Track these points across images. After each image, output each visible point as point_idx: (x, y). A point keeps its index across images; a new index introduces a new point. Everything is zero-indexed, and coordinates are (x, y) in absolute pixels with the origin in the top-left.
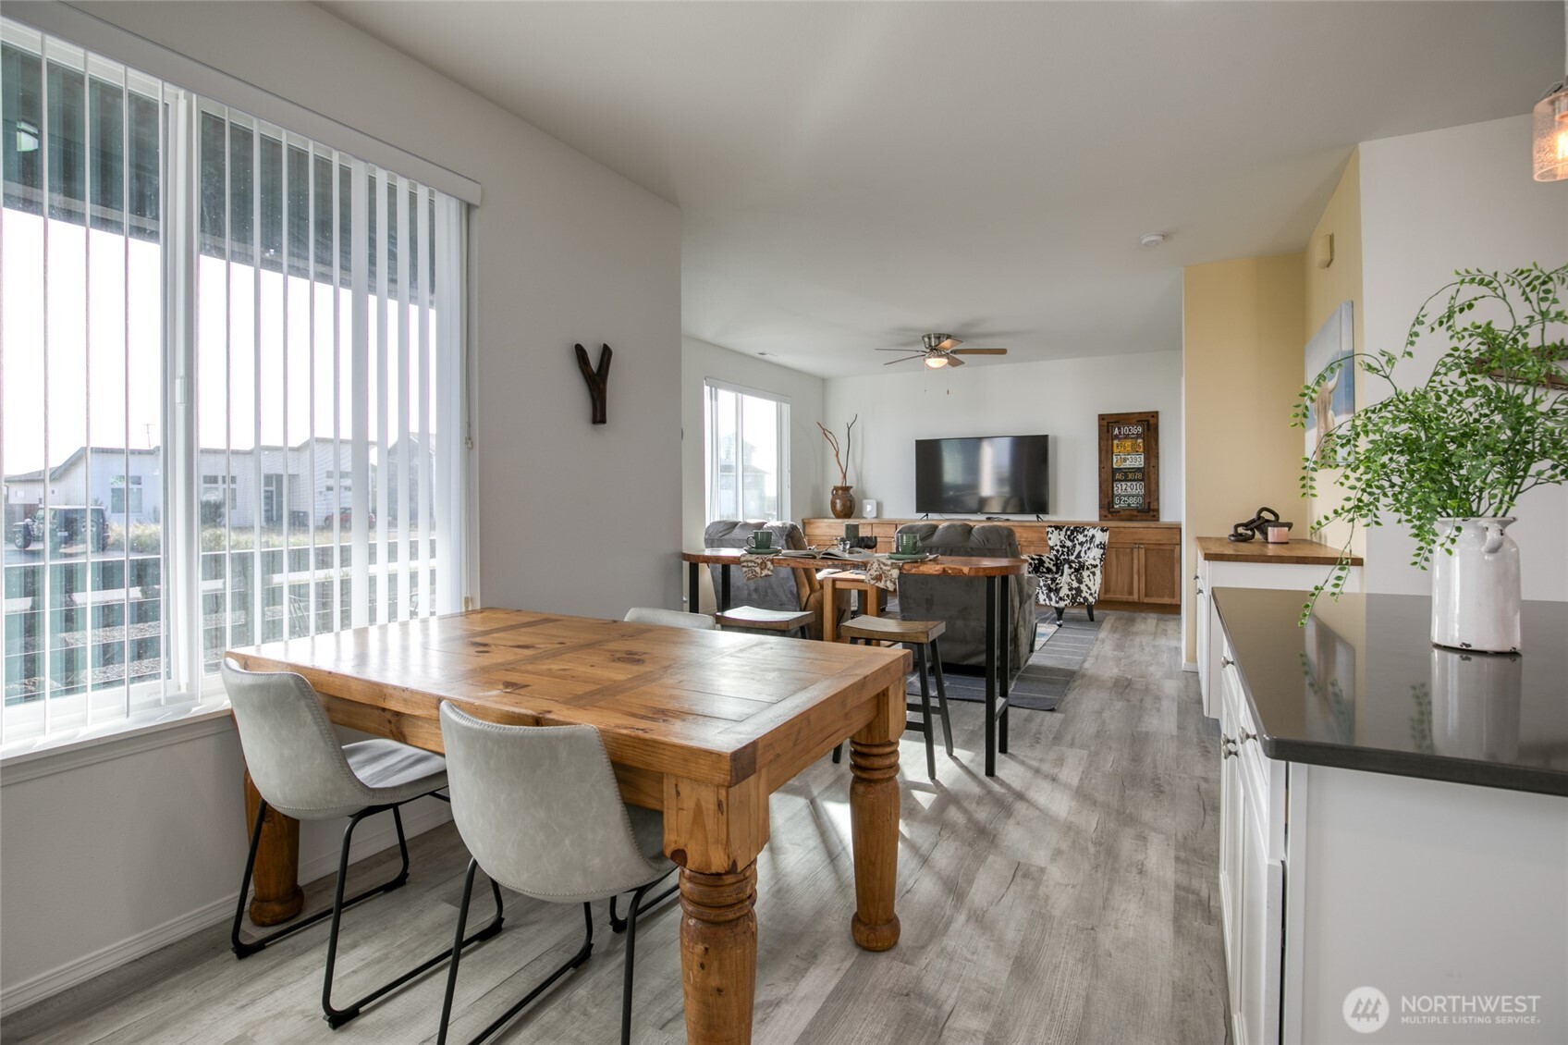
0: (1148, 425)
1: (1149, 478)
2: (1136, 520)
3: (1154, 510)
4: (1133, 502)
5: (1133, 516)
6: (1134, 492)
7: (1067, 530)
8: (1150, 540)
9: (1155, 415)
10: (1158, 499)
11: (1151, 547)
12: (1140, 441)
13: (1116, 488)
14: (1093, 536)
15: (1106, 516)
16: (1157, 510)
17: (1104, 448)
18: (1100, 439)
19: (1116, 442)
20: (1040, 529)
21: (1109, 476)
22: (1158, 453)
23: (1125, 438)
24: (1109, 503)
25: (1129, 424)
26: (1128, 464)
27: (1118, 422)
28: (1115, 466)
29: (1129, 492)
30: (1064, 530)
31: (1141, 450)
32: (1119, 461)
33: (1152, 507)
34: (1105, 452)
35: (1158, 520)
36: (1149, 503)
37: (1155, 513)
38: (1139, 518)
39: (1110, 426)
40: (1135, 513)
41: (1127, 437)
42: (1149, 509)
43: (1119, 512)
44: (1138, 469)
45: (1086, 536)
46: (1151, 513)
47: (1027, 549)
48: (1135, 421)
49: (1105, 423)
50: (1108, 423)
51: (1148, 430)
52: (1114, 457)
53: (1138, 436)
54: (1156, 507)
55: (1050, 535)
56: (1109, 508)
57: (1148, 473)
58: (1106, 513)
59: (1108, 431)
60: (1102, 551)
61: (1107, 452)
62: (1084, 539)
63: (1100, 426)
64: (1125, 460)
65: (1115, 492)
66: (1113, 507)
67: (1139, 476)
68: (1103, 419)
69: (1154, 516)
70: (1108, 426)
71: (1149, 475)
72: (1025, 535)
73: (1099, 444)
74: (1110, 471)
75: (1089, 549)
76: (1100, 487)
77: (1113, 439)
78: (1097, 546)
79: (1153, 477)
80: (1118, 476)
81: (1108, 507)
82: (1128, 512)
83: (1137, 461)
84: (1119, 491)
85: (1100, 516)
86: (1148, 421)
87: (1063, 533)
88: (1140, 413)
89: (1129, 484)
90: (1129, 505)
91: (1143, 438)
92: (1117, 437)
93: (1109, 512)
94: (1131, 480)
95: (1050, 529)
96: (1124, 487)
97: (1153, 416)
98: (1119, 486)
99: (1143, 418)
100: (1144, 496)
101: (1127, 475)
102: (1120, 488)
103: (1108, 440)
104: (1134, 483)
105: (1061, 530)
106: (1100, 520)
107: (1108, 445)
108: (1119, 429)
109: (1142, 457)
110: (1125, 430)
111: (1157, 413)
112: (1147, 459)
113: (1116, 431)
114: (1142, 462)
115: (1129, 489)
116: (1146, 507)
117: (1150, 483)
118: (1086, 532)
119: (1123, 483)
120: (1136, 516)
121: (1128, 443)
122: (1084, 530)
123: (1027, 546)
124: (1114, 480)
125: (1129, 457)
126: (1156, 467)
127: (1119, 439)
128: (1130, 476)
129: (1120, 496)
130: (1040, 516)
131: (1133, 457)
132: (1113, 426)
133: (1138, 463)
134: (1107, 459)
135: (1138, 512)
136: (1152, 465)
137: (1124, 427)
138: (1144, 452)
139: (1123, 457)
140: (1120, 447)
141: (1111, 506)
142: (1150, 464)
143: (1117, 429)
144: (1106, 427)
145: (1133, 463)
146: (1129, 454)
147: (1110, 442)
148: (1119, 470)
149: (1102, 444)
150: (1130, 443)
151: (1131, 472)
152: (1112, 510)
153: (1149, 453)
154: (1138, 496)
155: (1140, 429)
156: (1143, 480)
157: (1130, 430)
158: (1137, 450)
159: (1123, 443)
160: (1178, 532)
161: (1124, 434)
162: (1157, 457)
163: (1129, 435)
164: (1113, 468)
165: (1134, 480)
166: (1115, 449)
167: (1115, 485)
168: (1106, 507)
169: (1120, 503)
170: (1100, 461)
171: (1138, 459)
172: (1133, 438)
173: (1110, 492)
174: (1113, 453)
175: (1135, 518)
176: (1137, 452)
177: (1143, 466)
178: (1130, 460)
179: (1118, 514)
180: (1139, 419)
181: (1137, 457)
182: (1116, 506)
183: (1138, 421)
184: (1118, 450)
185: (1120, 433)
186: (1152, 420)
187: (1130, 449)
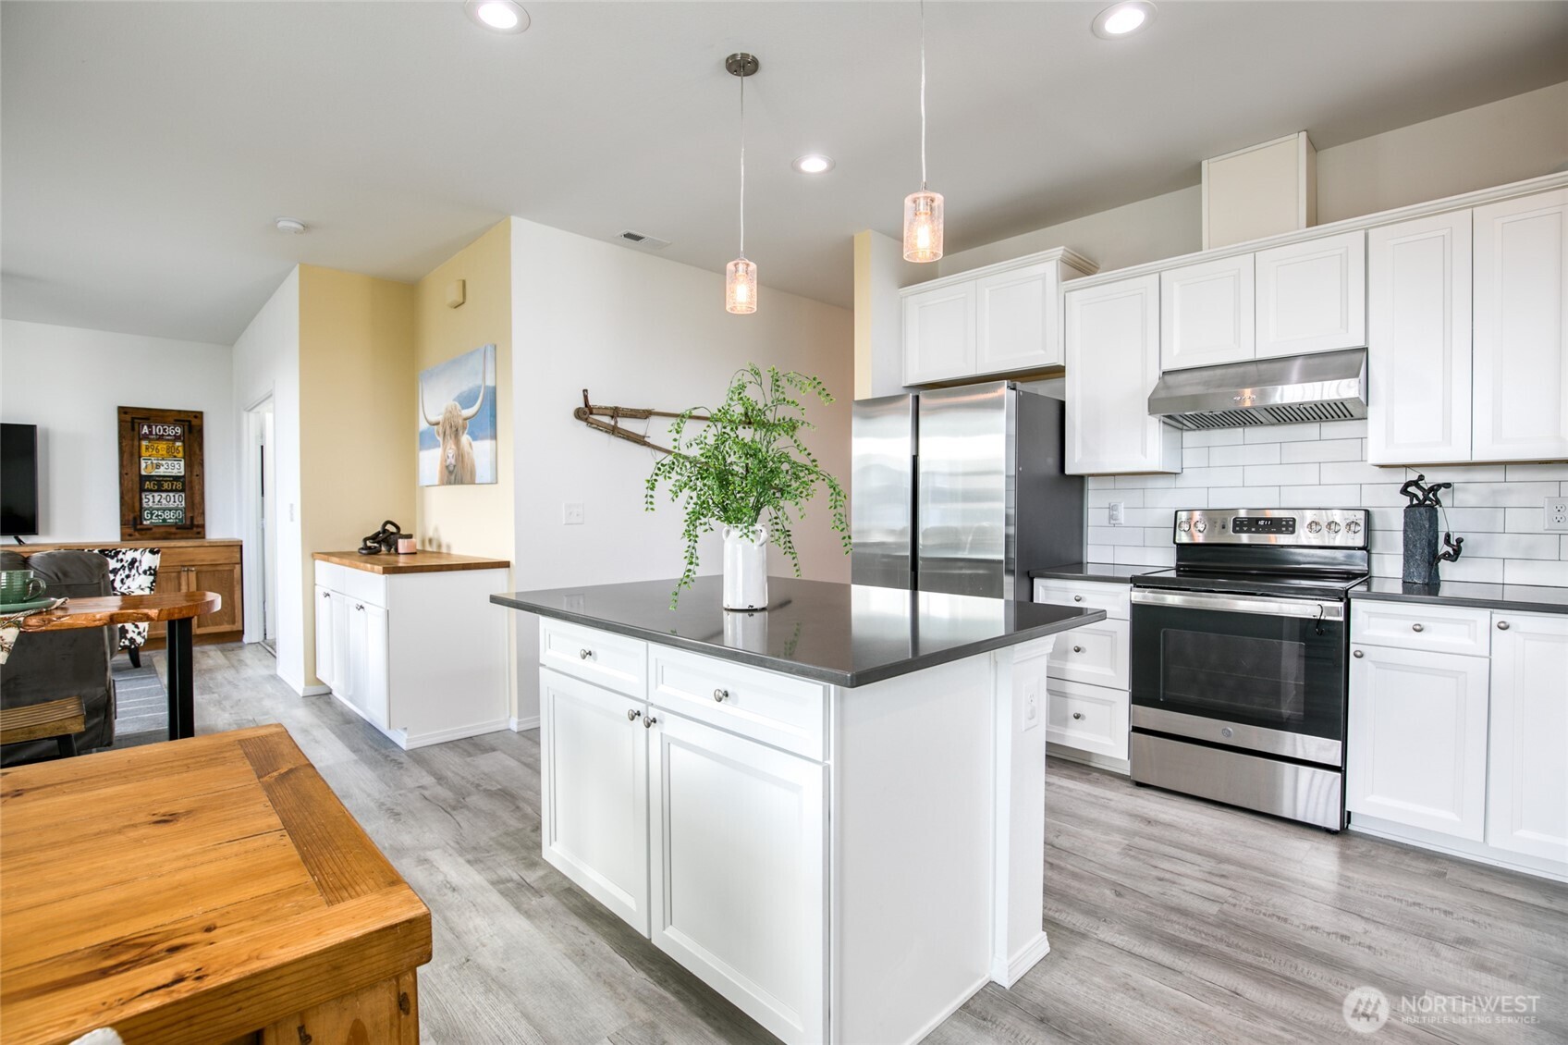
0: (190, 428)
1: (191, 488)
2: (175, 539)
3: (198, 526)
4: (171, 517)
5: (171, 533)
6: (171, 505)
8: (203, 560)
9: (200, 415)
10: (203, 513)
11: (204, 568)
12: (178, 444)
13: (145, 500)
14: (134, 561)
15: (130, 535)
16: (203, 526)
17: (127, 449)
18: (122, 437)
19: (144, 443)
21: (134, 486)
22: (202, 460)
23: (158, 439)
24: (135, 519)
25: (163, 422)
26: (162, 471)
27: (147, 419)
28: (143, 473)
29: (163, 505)
31: (181, 455)
32: (150, 467)
33: (196, 523)
34: (129, 454)
35: (204, 538)
36: (192, 518)
37: (199, 530)
38: (177, 536)
39: (134, 423)
40: (174, 530)
41: (160, 438)
42: (192, 526)
43: (151, 529)
44: (176, 478)
45: (122, 560)
46: (195, 529)
48: (171, 419)
49: (128, 418)
50: (133, 419)
51: (190, 432)
52: (143, 462)
53: (177, 438)
54: (200, 523)
56: (135, 525)
57: (191, 482)
58: (131, 531)
59: (133, 429)
60: (152, 578)
61: (132, 455)
62: (119, 565)
63: (121, 422)
64: (158, 466)
65: (145, 505)
66: (141, 523)
67: (179, 485)
68: (126, 413)
69: (199, 533)
71: (191, 485)
73: (120, 442)
74: (138, 479)
75: (128, 576)
76: (122, 498)
77: (140, 440)
78: (145, 572)
79: (197, 487)
80: (147, 485)
81: (133, 524)
82: (162, 530)
83: (175, 468)
84: (151, 503)
85: (122, 534)
86: (190, 422)
88: (179, 411)
89: (164, 495)
90: (164, 520)
91: (183, 442)
92: (146, 437)
93: (136, 530)
94: (166, 491)
96: (157, 499)
97: (196, 417)
98: (150, 497)
99: (182, 417)
100: (185, 510)
101: (160, 484)
103: (133, 440)
104: (171, 494)
106: (122, 540)
107: (133, 446)
108: (150, 427)
109: (182, 463)
110: (158, 429)
111: (201, 413)
112: (189, 466)
113: (145, 430)
114: (182, 470)
115: (164, 501)
116: (188, 523)
117: (192, 494)
118: (120, 556)
119: (156, 494)
120: (175, 534)
121: (162, 446)
122: (117, 553)
124: (142, 491)
125: (164, 462)
126: (201, 476)
127: (150, 440)
128: (166, 486)
129: (151, 510)
130: (21, 537)
131: (170, 462)
132: (139, 424)
133: (175, 471)
134: (132, 464)
135: (177, 528)
136: (195, 474)
137: (156, 426)
138: (184, 458)
139: (155, 462)
140: (150, 450)
141: (138, 522)
142: (191, 472)
143: (145, 427)
144: (130, 424)
145: (170, 470)
146: (163, 459)
147: (136, 443)
148: (149, 478)
149: (124, 444)
150: (165, 446)
151: (166, 481)
152: (139, 527)
153: (191, 459)
154: (176, 510)
155: (179, 431)
156: (183, 490)
157: (164, 430)
158: (175, 454)
159: (156, 445)
160: (238, 549)
161: (156, 434)
162: (202, 464)
163: (163, 435)
164: (141, 476)
165: (171, 491)
166: (143, 452)
167: (143, 496)
168: (131, 523)
169: (151, 518)
170: (122, 466)
171: (177, 466)
172: (168, 440)
173: (137, 504)
174: (140, 457)
175: (173, 536)
176: (175, 457)
177: (183, 474)
178: (165, 466)
179: (148, 532)
180: (178, 418)
181: (176, 462)
182: (145, 523)
183: (176, 420)
184: (148, 454)
185: (151, 432)
186: (195, 422)
187: (164, 452)
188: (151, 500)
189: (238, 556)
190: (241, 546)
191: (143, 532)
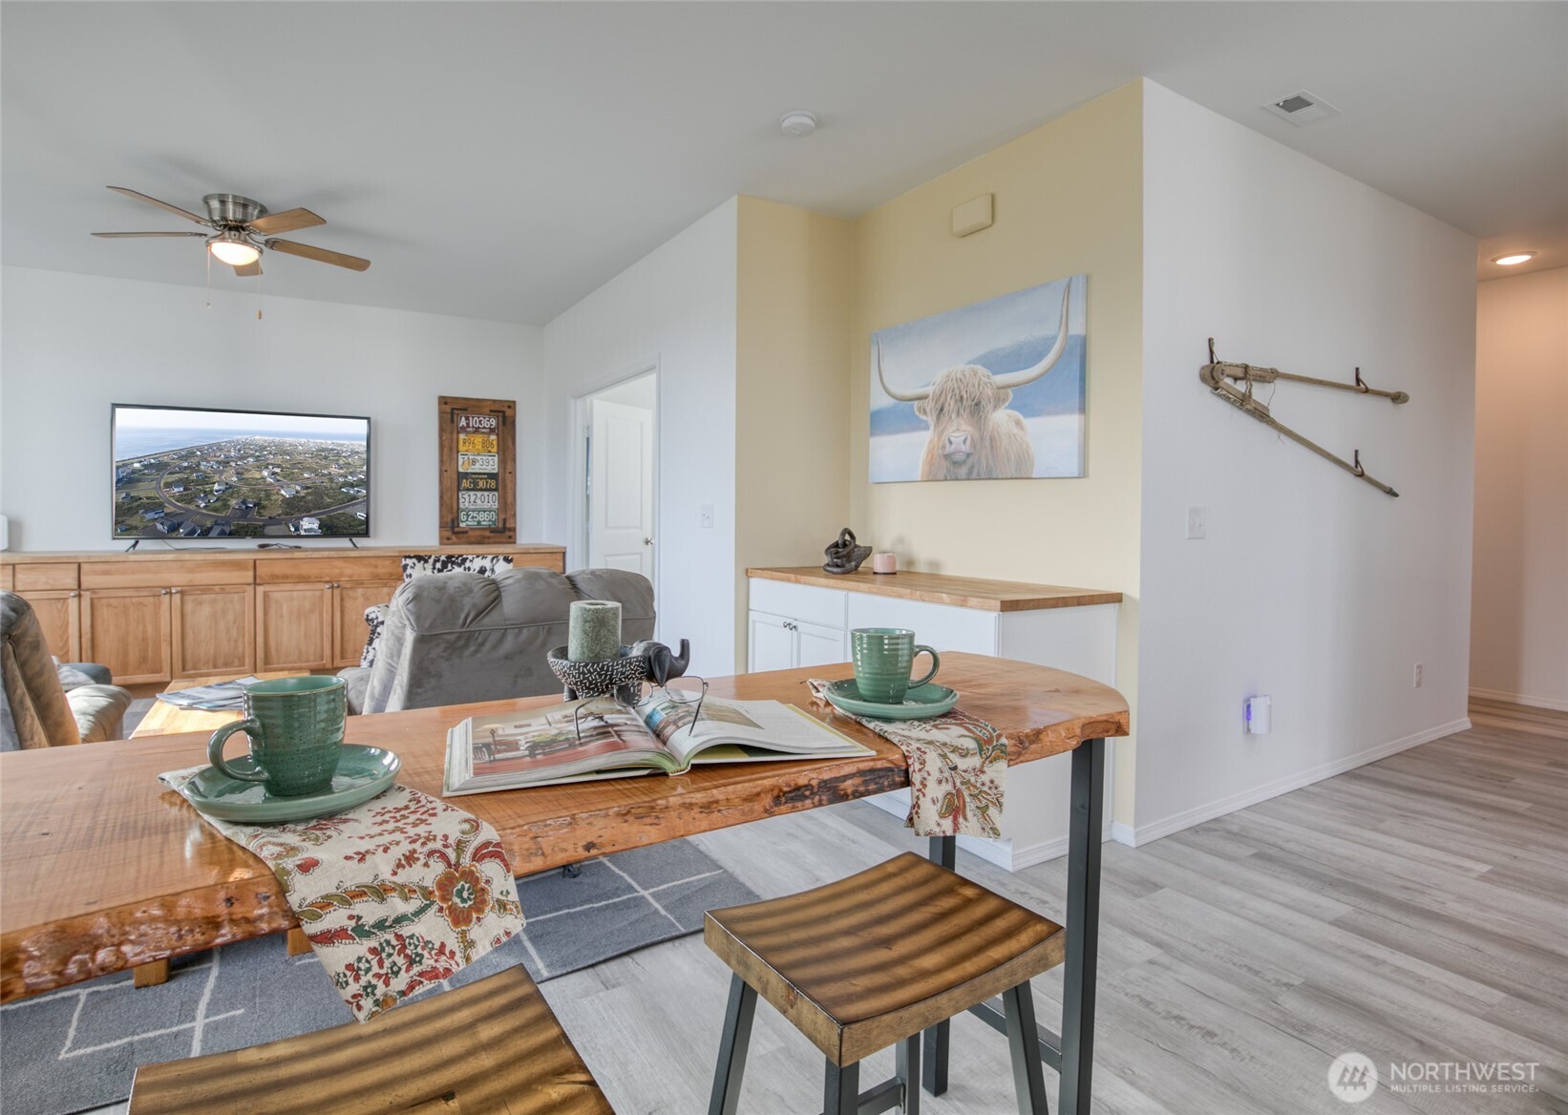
0: (504, 415)
1: (505, 487)
2: (489, 543)
3: (510, 530)
4: (485, 519)
5: (484, 537)
6: (486, 506)
7: (436, 561)
9: (513, 404)
10: (515, 515)
12: (493, 437)
13: (461, 500)
15: (448, 539)
16: (514, 529)
17: (446, 443)
18: (442, 430)
19: (462, 436)
20: (373, 562)
21: (454, 483)
22: (515, 456)
23: (474, 432)
24: (453, 520)
25: (480, 414)
26: (477, 468)
27: (465, 410)
28: (461, 470)
29: (479, 506)
30: (431, 561)
31: (495, 449)
32: (466, 463)
33: (508, 526)
34: (448, 450)
35: (515, 543)
36: (505, 520)
37: (511, 533)
38: (492, 540)
39: (454, 413)
40: (487, 533)
41: (477, 430)
42: (504, 529)
43: (466, 532)
44: (492, 476)
46: (507, 533)
47: (350, 592)
48: (487, 410)
49: (448, 408)
50: (453, 409)
51: (504, 424)
52: (460, 457)
53: (492, 431)
54: (512, 526)
55: (409, 571)
56: (453, 528)
57: (504, 480)
58: (448, 534)
59: (452, 421)
61: (451, 450)
63: (441, 413)
64: (474, 462)
65: (461, 506)
66: (458, 526)
67: (493, 484)
68: (446, 403)
69: (510, 537)
70: (452, 414)
71: (501, 483)
72: (348, 572)
73: (441, 437)
74: (455, 477)
76: (441, 497)
77: (458, 433)
79: (509, 485)
80: (465, 483)
81: (451, 526)
82: (477, 533)
83: (489, 464)
84: (467, 503)
85: (441, 538)
86: (504, 412)
87: (429, 566)
88: (494, 401)
89: (479, 494)
90: (479, 522)
91: (497, 435)
92: (463, 429)
93: (454, 533)
94: (481, 490)
95: (409, 562)
96: (473, 498)
97: (509, 407)
98: (466, 496)
99: (497, 407)
100: (498, 512)
101: (476, 482)
102: (468, 500)
103: (452, 433)
104: (486, 493)
105: (426, 561)
106: (441, 544)
107: (452, 440)
108: (467, 419)
109: (496, 459)
110: (474, 421)
111: (514, 402)
112: (503, 462)
113: (463, 422)
114: (496, 467)
115: (479, 502)
116: (501, 526)
117: (505, 493)
119: (472, 493)
120: (489, 538)
121: (478, 439)
123: (351, 588)
124: (459, 490)
125: (479, 458)
126: (513, 473)
127: (467, 433)
128: (481, 484)
129: (468, 511)
130: (354, 539)
131: (485, 458)
132: (458, 415)
133: (490, 467)
134: (451, 460)
135: (491, 532)
136: (508, 471)
137: (473, 418)
138: (498, 453)
139: (471, 457)
140: (467, 444)
141: (456, 524)
142: (505, 468)
143: (463, 419)
144: (449, 416)
145: (484, 467)
146: (478, 454)
147: (455, 436)
148: (466, 475)
149: (444, 438)
150: (480, 440)
151: (481, 479)
152: (456, 530)
153: (504, 455)
154: (490, 511)
155: (494, 424)
156: (496, 490)
157: (480, 421)
158: (490, 449)
159: (472, 439)
160: (560, 557)
161: (473, 427)
162: (514, 460)
163: (479, 428)
164: (459, 473)
165: (486, 490)
166: (462, 448)
167: (460, 496)
168: (450, 525)
169: (467, 520)
170: (442, 462)
171: (491, 462)
172: (483, 433)
173: (455, 504)
174: (458, 452)
175: (486, 541)
176: (490, 452)
177: (496, 471)
178: (481, 462)
179: (464, 535)
180: (492, 408)
181: (490, 458)
182: (461, 525)
183: (491, 411)
184: (465, 448)
185: (468, 424)
186: (509, 412)
187: (480, 447)
188: (467, 500)
189: (561, 564)
190: (564, 553)
191: (460, 536)
